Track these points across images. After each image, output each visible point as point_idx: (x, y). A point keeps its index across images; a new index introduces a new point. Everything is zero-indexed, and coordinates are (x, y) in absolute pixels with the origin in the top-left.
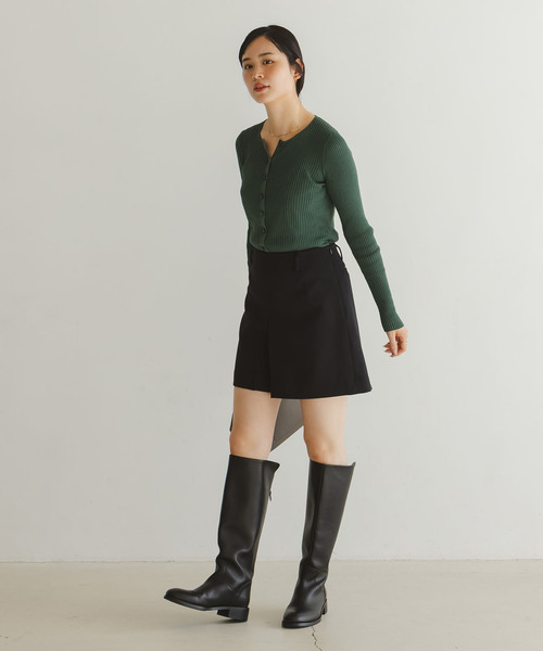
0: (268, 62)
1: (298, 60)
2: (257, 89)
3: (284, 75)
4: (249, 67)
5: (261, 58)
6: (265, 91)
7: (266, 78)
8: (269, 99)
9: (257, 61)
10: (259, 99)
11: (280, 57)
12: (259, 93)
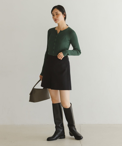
0: (57, 14)
1: (64, 13)
2: (55, 20)
3: (61, 17)
4: (53, 15)
5: (56, 13)
6: (57, 21)
7: (57, 18)
8: (58, 22)
9: (55, 14)
10: (56, 22)
11: (60, 13)
12: (56, 21)
